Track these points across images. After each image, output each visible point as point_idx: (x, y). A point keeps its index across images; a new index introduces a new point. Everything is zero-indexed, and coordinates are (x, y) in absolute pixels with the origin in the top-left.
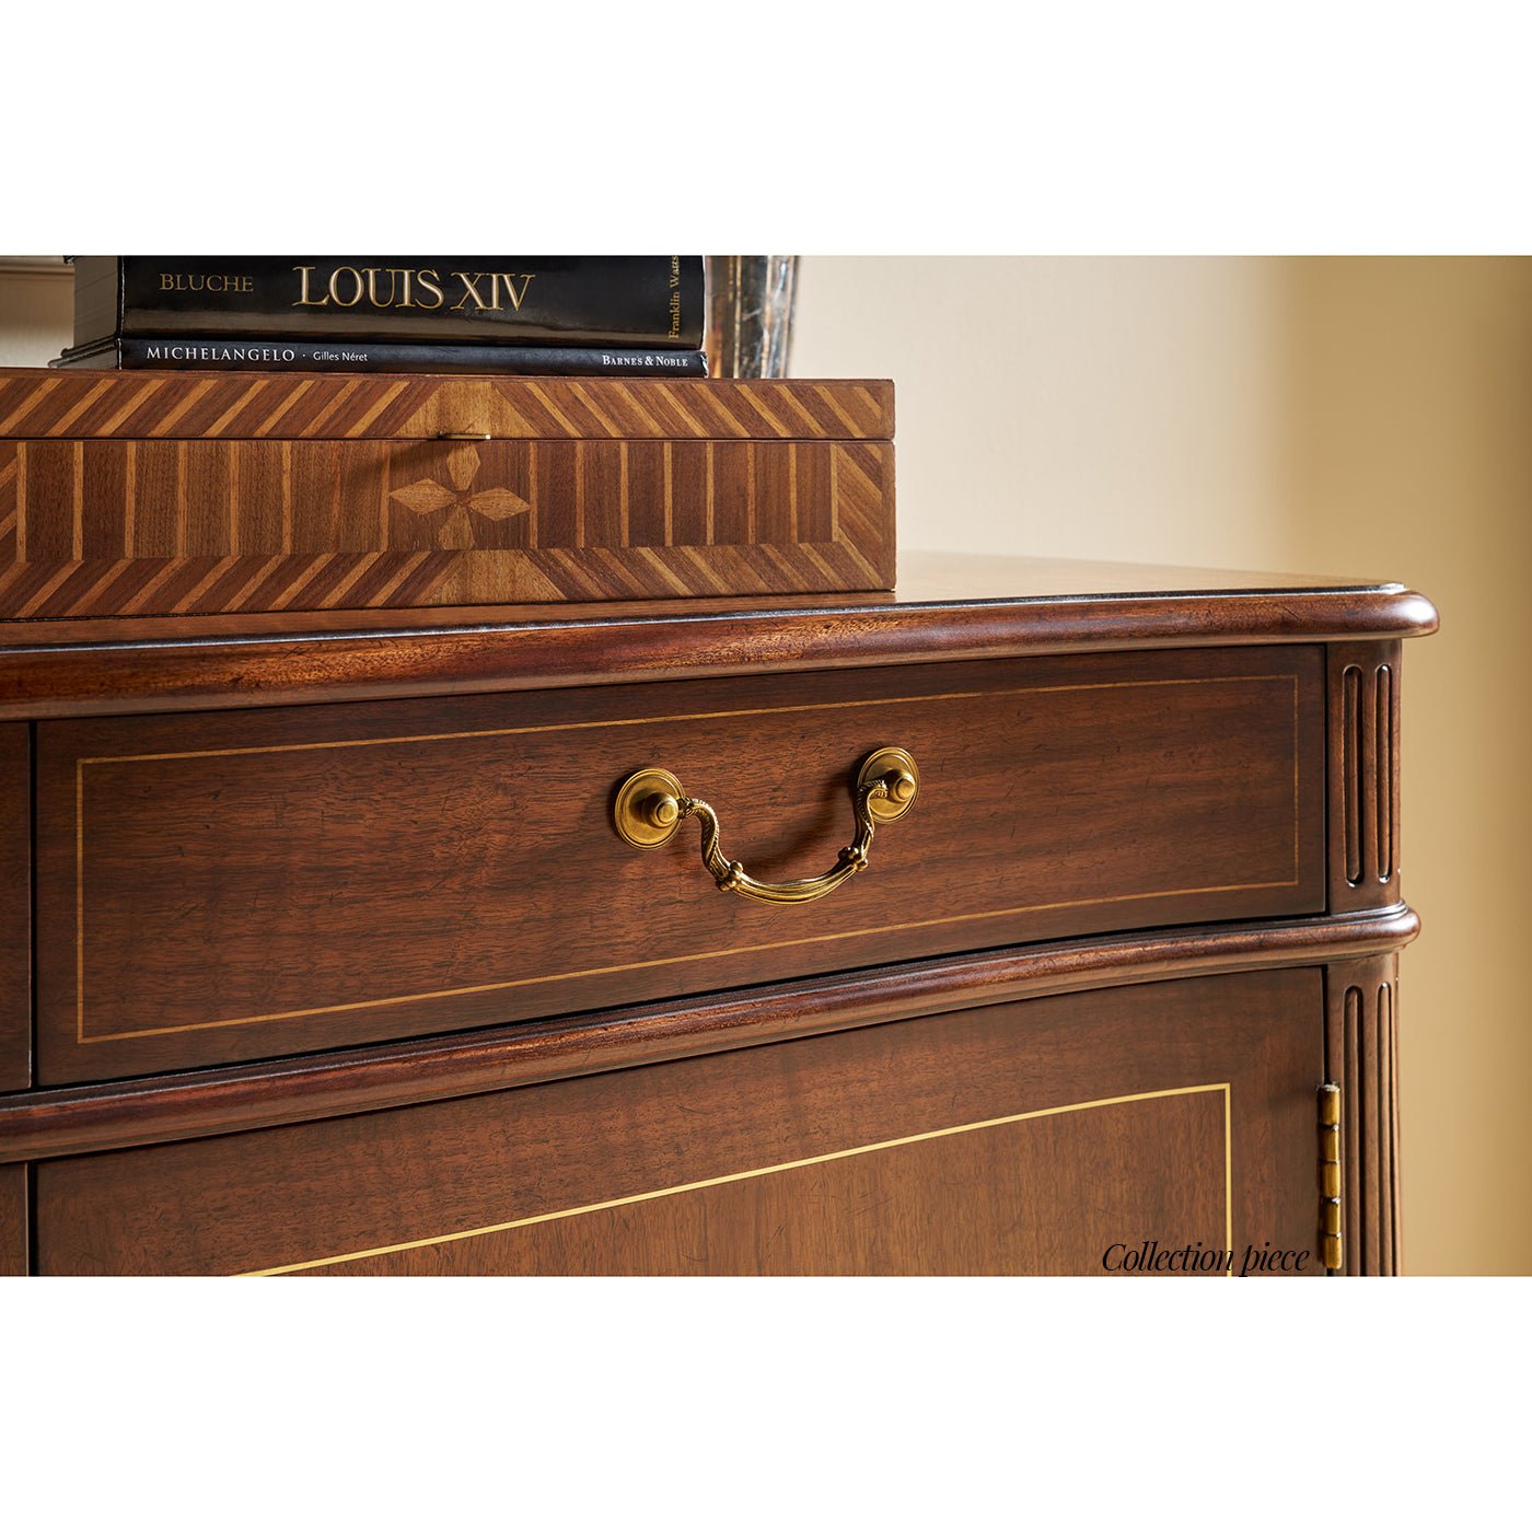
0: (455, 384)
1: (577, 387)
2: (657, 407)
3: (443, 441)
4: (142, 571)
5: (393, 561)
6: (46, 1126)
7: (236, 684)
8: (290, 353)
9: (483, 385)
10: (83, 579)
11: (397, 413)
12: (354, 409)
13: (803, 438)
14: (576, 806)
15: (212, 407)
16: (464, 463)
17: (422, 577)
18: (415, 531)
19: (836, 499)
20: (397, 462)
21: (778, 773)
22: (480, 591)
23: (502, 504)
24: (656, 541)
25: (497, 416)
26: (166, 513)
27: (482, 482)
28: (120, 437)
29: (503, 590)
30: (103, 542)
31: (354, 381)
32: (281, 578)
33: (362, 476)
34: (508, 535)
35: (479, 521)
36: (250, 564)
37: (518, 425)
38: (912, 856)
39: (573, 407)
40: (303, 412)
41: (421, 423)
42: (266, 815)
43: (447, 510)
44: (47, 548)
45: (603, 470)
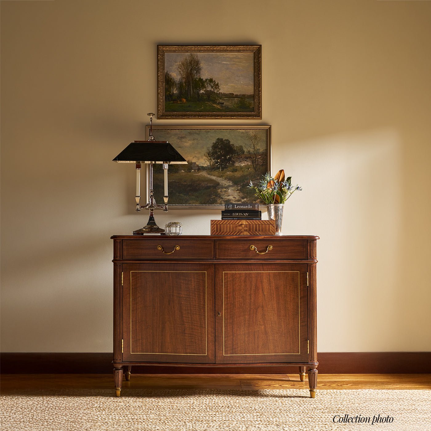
0: (243, 221)
1: (251, 221)
2: (257, 222)
3: (242, 224)
4: (223, 232)
5: (239, 232)
6: (215, 262)
7: (225, 238)
8: (232, 219)
9: (244, 221)
10: (219, 233)
11: (239, 223)
12: (236, 222)
13: (268, 224)
14: (247, 247)
15: (227, 222)
16: (243, 226)
17: (240, 233)
18: (240, 230)
19: (271, 228)
20: (239, 226)
21: (262, 246)
22: (244, 234)
23: (246, 228)
24: (257, 231)
25: (246, 223)
26: (224, 229)
27: (244, 227)
28: (221, 224)
29: (246, 234)
30: (220, 230)
31: (236, 221)
32: (231, 233)
33: (236, 227)
34: (246, 231)
35: (244, 230)
36: (229, 232)
37: (247, 223)
38: (272, 252)
39: (251, 222)
40: (233, 222)
41: (240, 223)
42: (228, 246)
43: (242, 229)
44: (217, 231)
45: (253, 226)
